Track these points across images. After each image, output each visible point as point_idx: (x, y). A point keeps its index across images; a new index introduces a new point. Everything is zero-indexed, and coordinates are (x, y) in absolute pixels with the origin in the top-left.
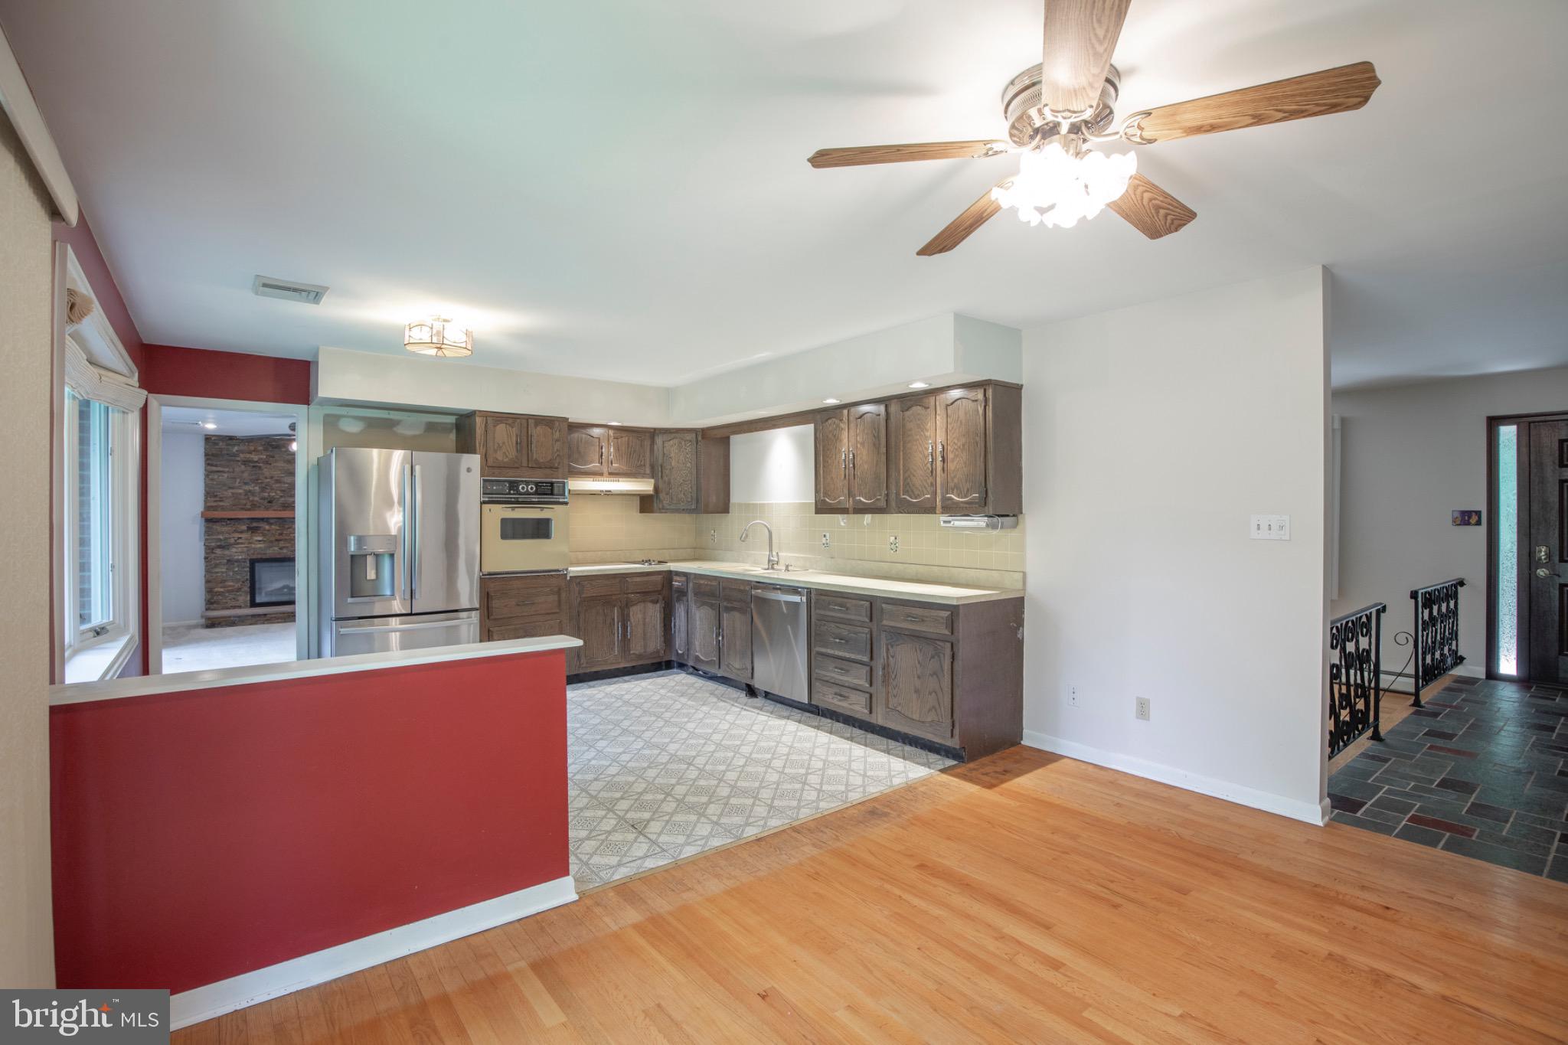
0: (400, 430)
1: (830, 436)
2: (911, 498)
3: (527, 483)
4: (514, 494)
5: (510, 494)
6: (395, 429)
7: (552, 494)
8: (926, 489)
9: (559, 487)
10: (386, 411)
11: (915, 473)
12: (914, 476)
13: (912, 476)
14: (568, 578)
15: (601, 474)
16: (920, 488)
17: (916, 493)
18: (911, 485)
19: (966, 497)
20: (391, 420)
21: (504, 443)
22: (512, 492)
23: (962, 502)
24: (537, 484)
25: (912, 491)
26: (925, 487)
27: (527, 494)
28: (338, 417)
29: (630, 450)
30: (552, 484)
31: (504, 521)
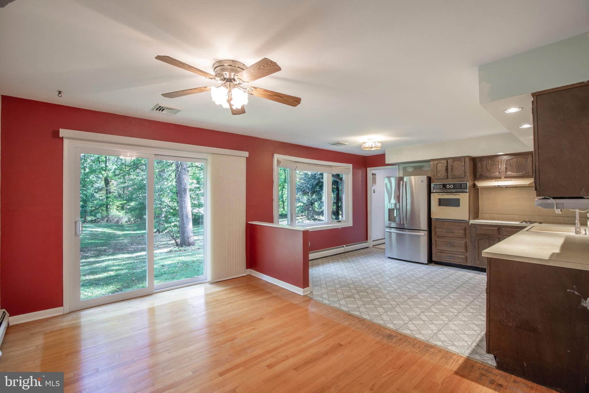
0: (424, 169)
3: (450, 184)
4: (444, 189)
5: (443, 189)
6: (422, 169)
7: (461, 188)
9: (464, 185)
10: (420, 163)
14: (470, 224)
15: (500, 178)
20: (421, 166)
21: (441, 170)
22: (444, 188)
24: (454, 185)
27: (450, 189)
28: (406, 167)
29: (518, 164)
30: (461, 184)
31: (440, 200)
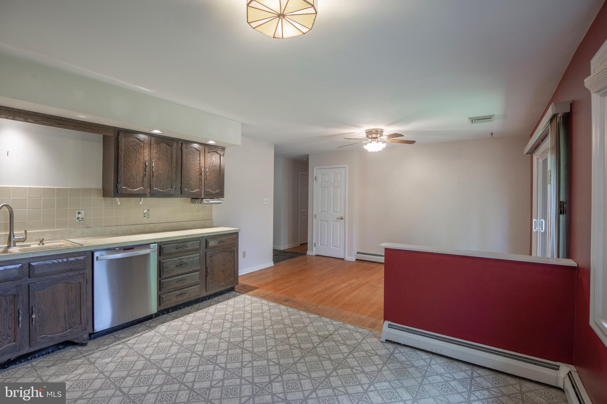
1: (131, 148)
2: (190, 190)
8: (197, 186)
11: (191, 179)
12: (191, 180)
13: (189, 180)
16: (194, 186)
17: (192, 188)
18: (189, 184)
19: (215, 191)
23: (214, 193)
25: (190, 187)
26: (196, 186)
